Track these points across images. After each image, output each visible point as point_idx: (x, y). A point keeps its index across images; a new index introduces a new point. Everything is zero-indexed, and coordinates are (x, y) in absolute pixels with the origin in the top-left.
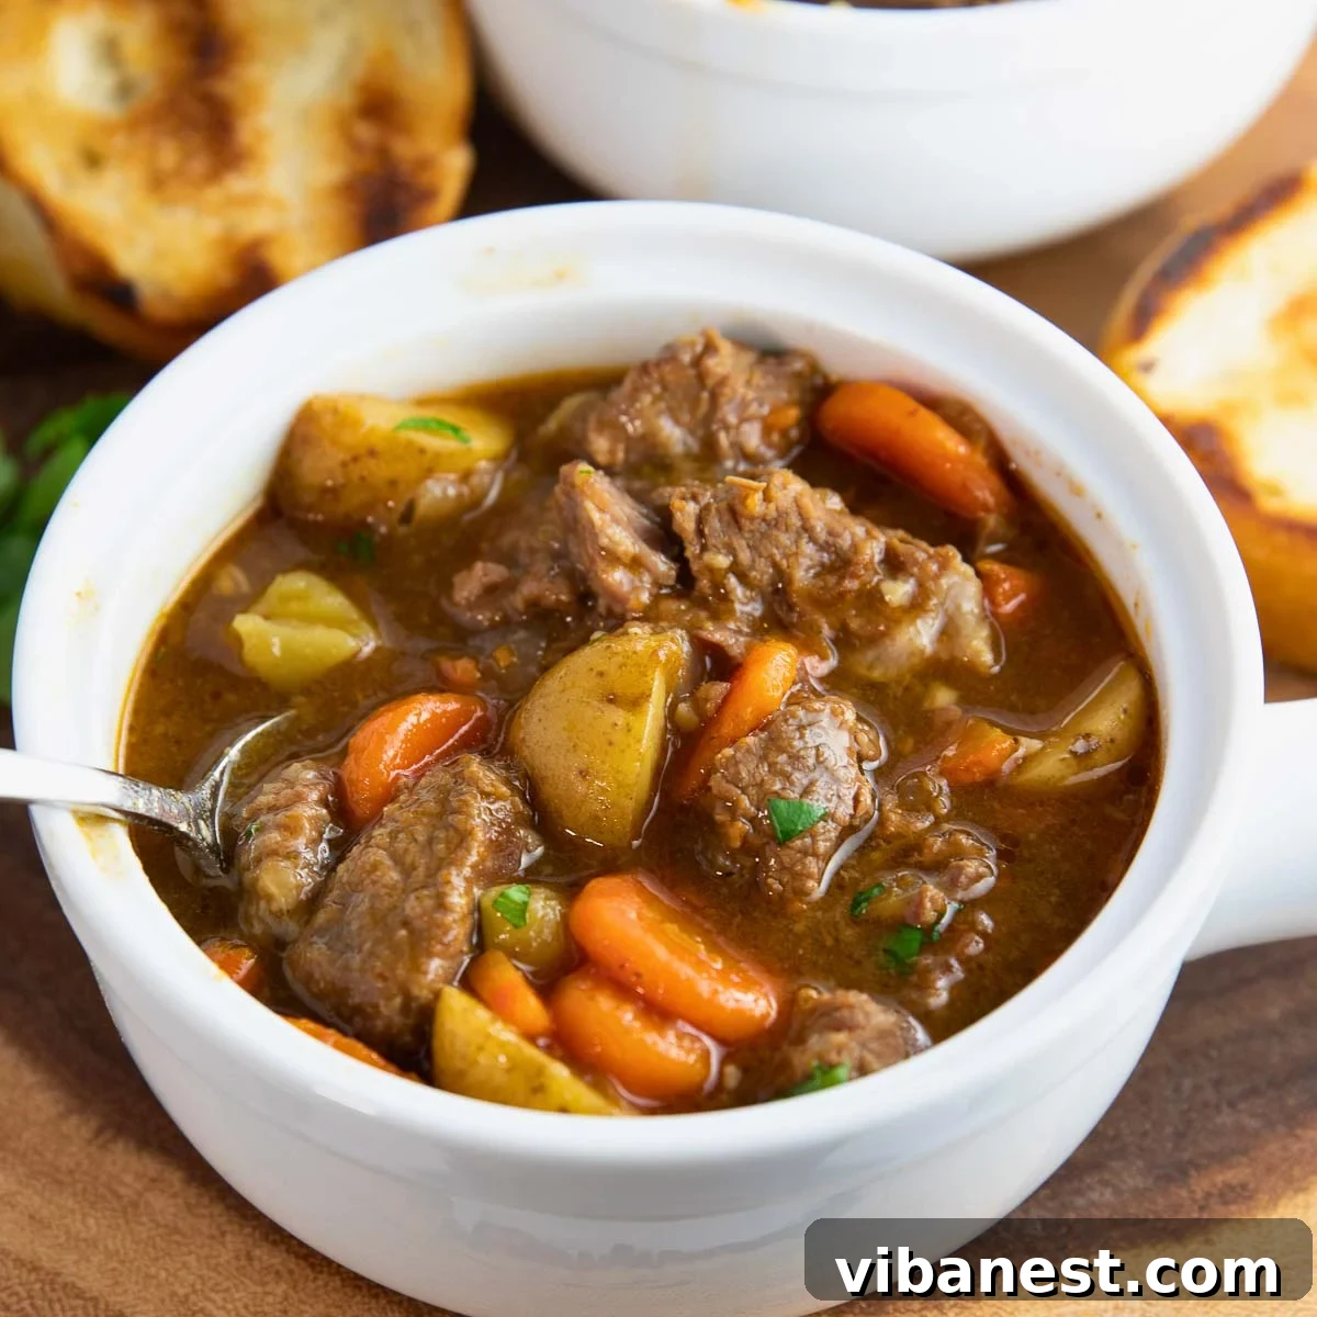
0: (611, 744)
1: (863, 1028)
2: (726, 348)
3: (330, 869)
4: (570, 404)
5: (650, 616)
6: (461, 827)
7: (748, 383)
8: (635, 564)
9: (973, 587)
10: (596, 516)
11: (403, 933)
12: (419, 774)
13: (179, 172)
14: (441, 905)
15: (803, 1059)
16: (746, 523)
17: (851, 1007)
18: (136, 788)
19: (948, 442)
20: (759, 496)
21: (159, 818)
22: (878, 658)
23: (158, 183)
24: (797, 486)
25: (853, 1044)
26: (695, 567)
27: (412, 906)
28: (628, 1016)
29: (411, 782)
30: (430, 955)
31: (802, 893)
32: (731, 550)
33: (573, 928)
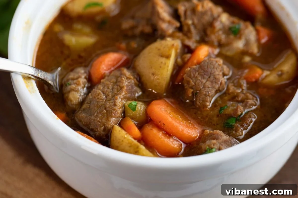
0: (160, 67)
1: (220, 139)
3: (87, 94)
5: (172, 36)
6: (121, 85)
8: (169, 22)
10: (160, 10)
11: (105, 111)
12: (110, 72)
14: (115, 105)
15: (204, 146)
16: (197, 13)
17: (218, 134)
18: (38, 71)
20: (201, 5)
21: (44, 79)
22: (229, 50)
24: (210, 5)
25: (217, 143)
26: (183, 23)
27: (108, 105)
28: (160, 134)
29: (108, 74)
30: (112, 117)
32: (193, 20)
33: (148, 112)
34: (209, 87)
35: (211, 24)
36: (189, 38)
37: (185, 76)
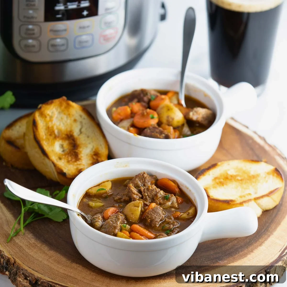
0: (135, 211)
2: (146, 174)
4: (128, 181)
5: (139, 200)
6: (119, 218)
7: (149, 178)
8: (137, 195)
9: (175, 199)
10: (133, 189)
11: (113, 227)
13: (71, 160)
14: (117, 225)
16: (149, 190)
19: (173, 184)
20: (151, 187)
22: (164, 206)
23: (68, 162)
24: (155, 187)
26: (143, 195)
27: (114, 225)
30: (116, 229)
31: (156, 226)
32: (147, 193)
33: (131, 228)
34: (157, 218)
35: (156, 195)
36: (147, 201)
37: (146, 214)
